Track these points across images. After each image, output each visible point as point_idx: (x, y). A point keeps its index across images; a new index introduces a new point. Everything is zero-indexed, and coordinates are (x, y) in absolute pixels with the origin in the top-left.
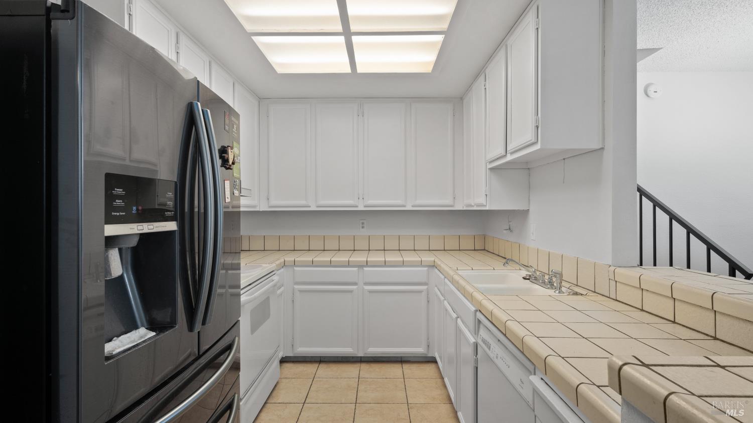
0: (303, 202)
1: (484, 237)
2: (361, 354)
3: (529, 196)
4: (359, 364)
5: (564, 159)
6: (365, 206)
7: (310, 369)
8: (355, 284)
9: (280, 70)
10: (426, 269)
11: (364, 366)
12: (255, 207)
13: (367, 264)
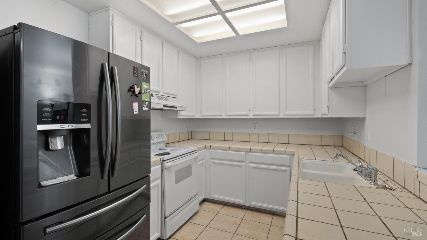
0: (218, 113)
1: (342, 137)
2: (247, 205)
3: (365, 107)
4: (247, 210)
5: (386, 76)
6: (253, 116)
7: (217, 207)
8: (244, 162)
9: (199, 41)
10: (289, 156)
11: (249, 213)
12: (194, 116)
13: (250, 150)
